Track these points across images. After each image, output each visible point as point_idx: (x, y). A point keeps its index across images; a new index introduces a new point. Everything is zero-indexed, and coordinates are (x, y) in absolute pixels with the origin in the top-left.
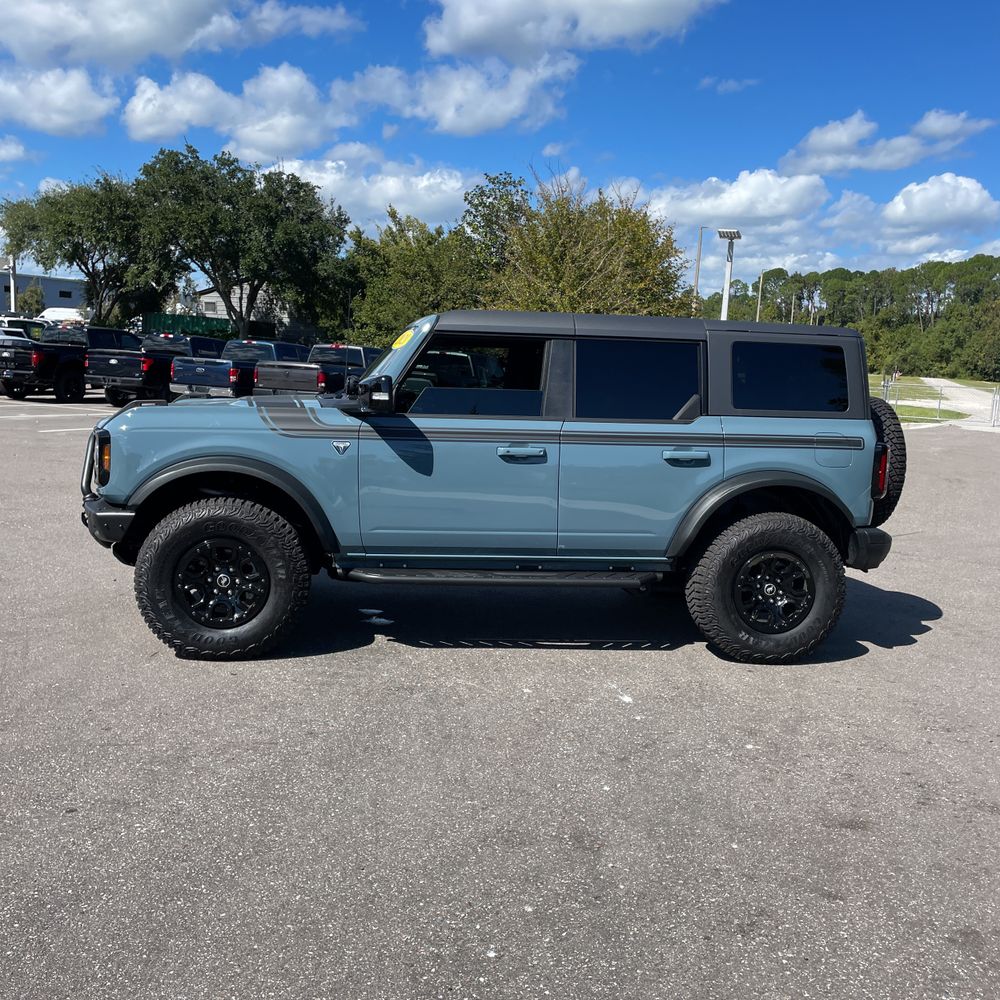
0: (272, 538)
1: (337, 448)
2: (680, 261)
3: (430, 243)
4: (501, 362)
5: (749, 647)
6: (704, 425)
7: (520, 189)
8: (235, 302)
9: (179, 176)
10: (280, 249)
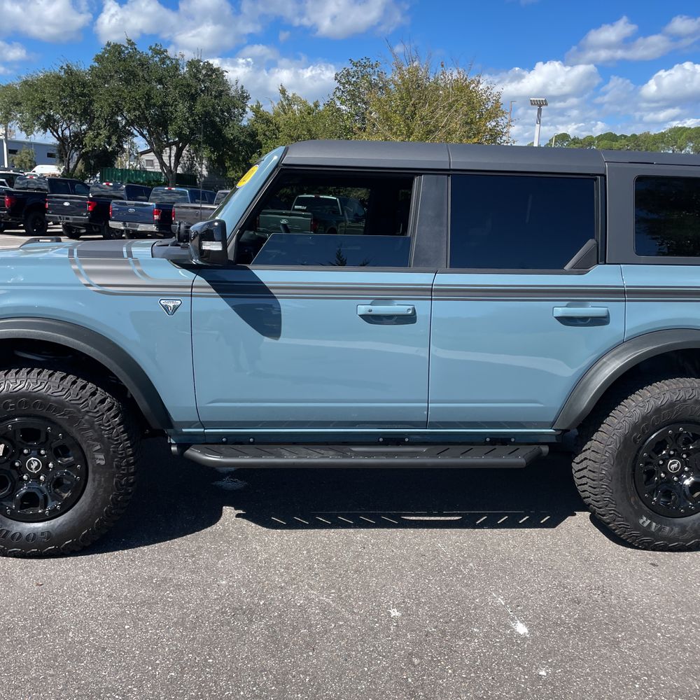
0: (87, 417)
1: (166, 308)
2: (505, 121)
3: (309, 114)
4: (362, 202)
5: (651, 534)
7: (376, 70)
8: (166, 159)
9: (122, 63)
10: (199, 118)
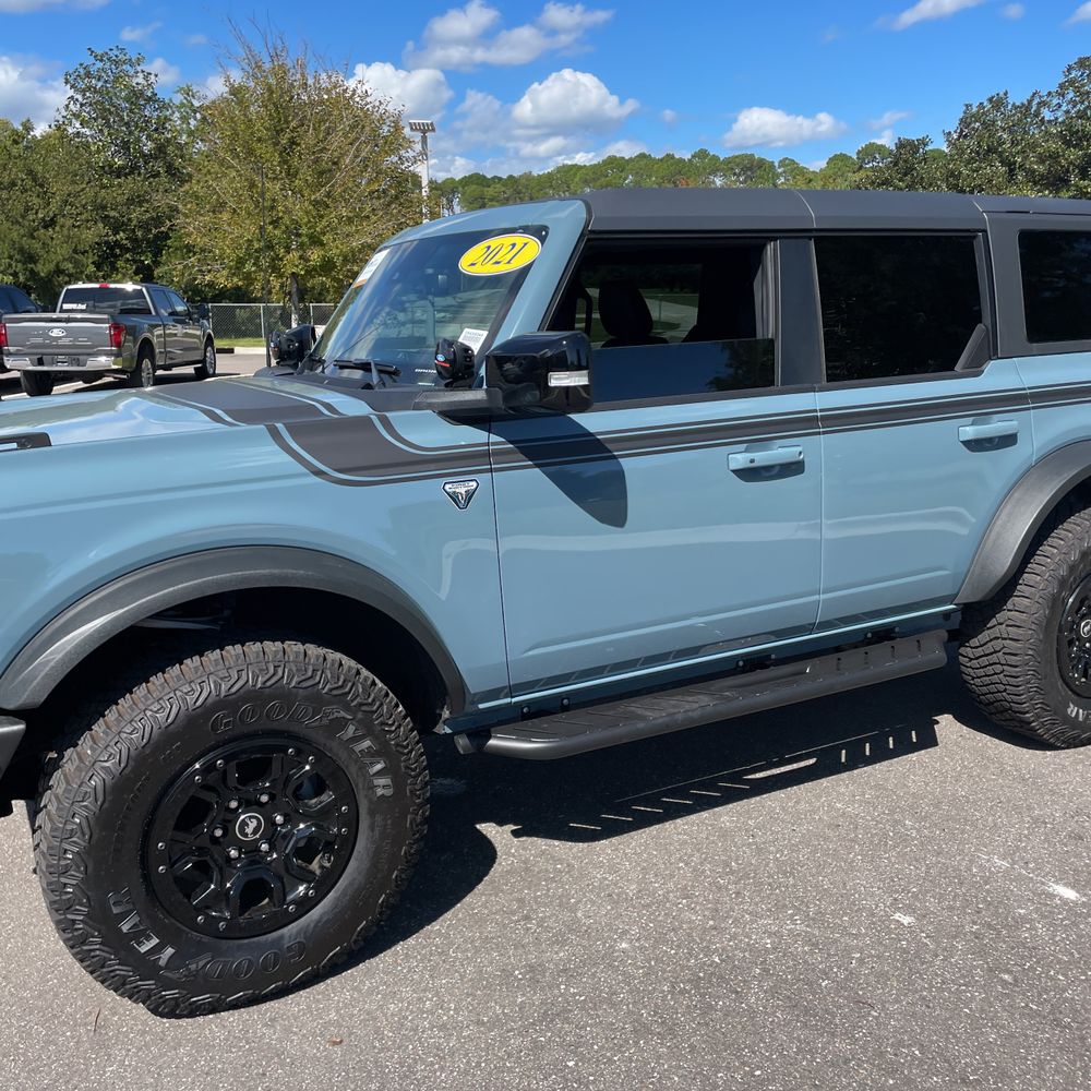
1: (454, 497)
3: (16, 142)
5: (1078, 726)
6: (999, 376)
7: (139, 68)
